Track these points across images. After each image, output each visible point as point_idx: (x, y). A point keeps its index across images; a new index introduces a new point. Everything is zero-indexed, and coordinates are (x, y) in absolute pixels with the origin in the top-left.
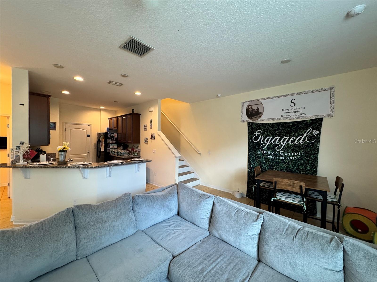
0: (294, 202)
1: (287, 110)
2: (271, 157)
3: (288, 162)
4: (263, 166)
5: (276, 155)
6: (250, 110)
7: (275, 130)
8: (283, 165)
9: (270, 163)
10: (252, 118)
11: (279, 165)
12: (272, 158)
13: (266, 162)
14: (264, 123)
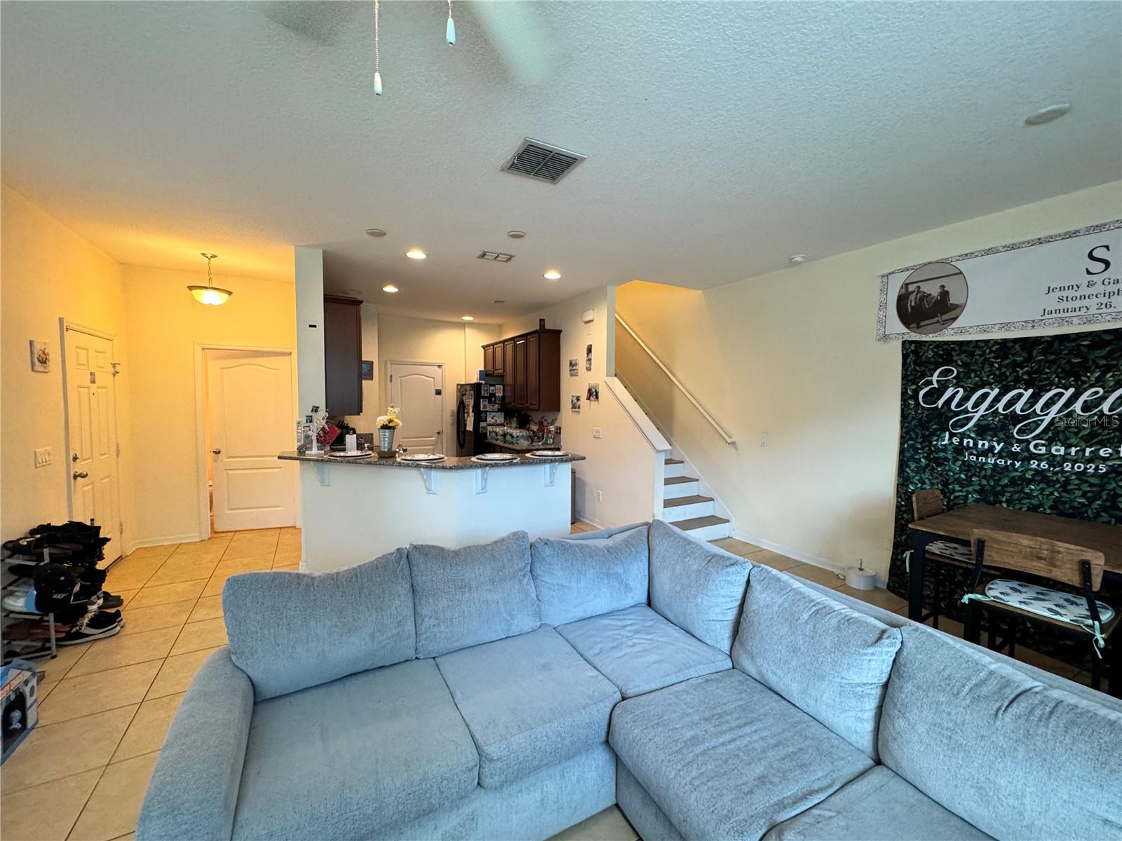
0: (1058, 617)
1: (1071, 287)
2: (991, 461)
3: (1067, 482)
4: (954, 491)
5: (1014, 456)
6: (912, 297)
7: (1016, 365)
8: (1043, 489)
9: (984, 482)
10: (918, 327)
11: (1022, 491)
12: (996, 464)
13: (969, 478)
14: (969, 342)
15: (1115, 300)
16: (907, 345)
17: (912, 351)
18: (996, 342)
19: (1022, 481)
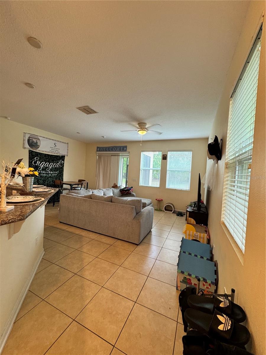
1: (53, 148)
3: (53, 177)
8: (51, 179)
9: (44, 179)
12: (45, 175)
13: (41, 178)
14: (41, 153)
15: (57, 151)
16: (30, 151)
17: (31, 152)
18: (44, 154)
19: (48, 178)
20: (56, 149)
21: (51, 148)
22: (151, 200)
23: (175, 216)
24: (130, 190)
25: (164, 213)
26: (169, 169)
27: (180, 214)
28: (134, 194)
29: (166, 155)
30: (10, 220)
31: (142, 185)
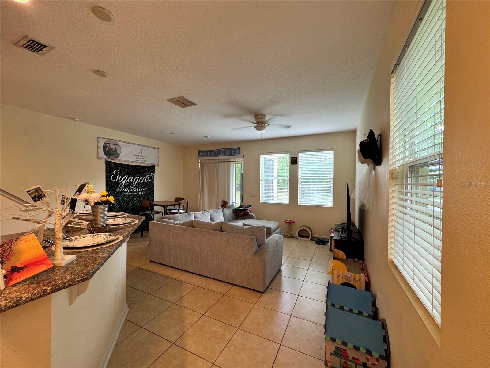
2: (128, 194)
7: (130, 171)
8: (136, 199)
11: (133, 200)
14: (122, 164)
15: (143, 160)
16: (106, 162)
17: (108, 164)
18: (127, 165)
19: (133, 197)
20: (143, 158)
21: (136, 156)
22: (277, 223)
23: (313, 245)
24: (247, 210)
25: (298, 241)
26: (302, 178)
27: (320, 242)
28: (253, 215)
29: (296, 157)
30: (66, 283)
31: (263, 201)
